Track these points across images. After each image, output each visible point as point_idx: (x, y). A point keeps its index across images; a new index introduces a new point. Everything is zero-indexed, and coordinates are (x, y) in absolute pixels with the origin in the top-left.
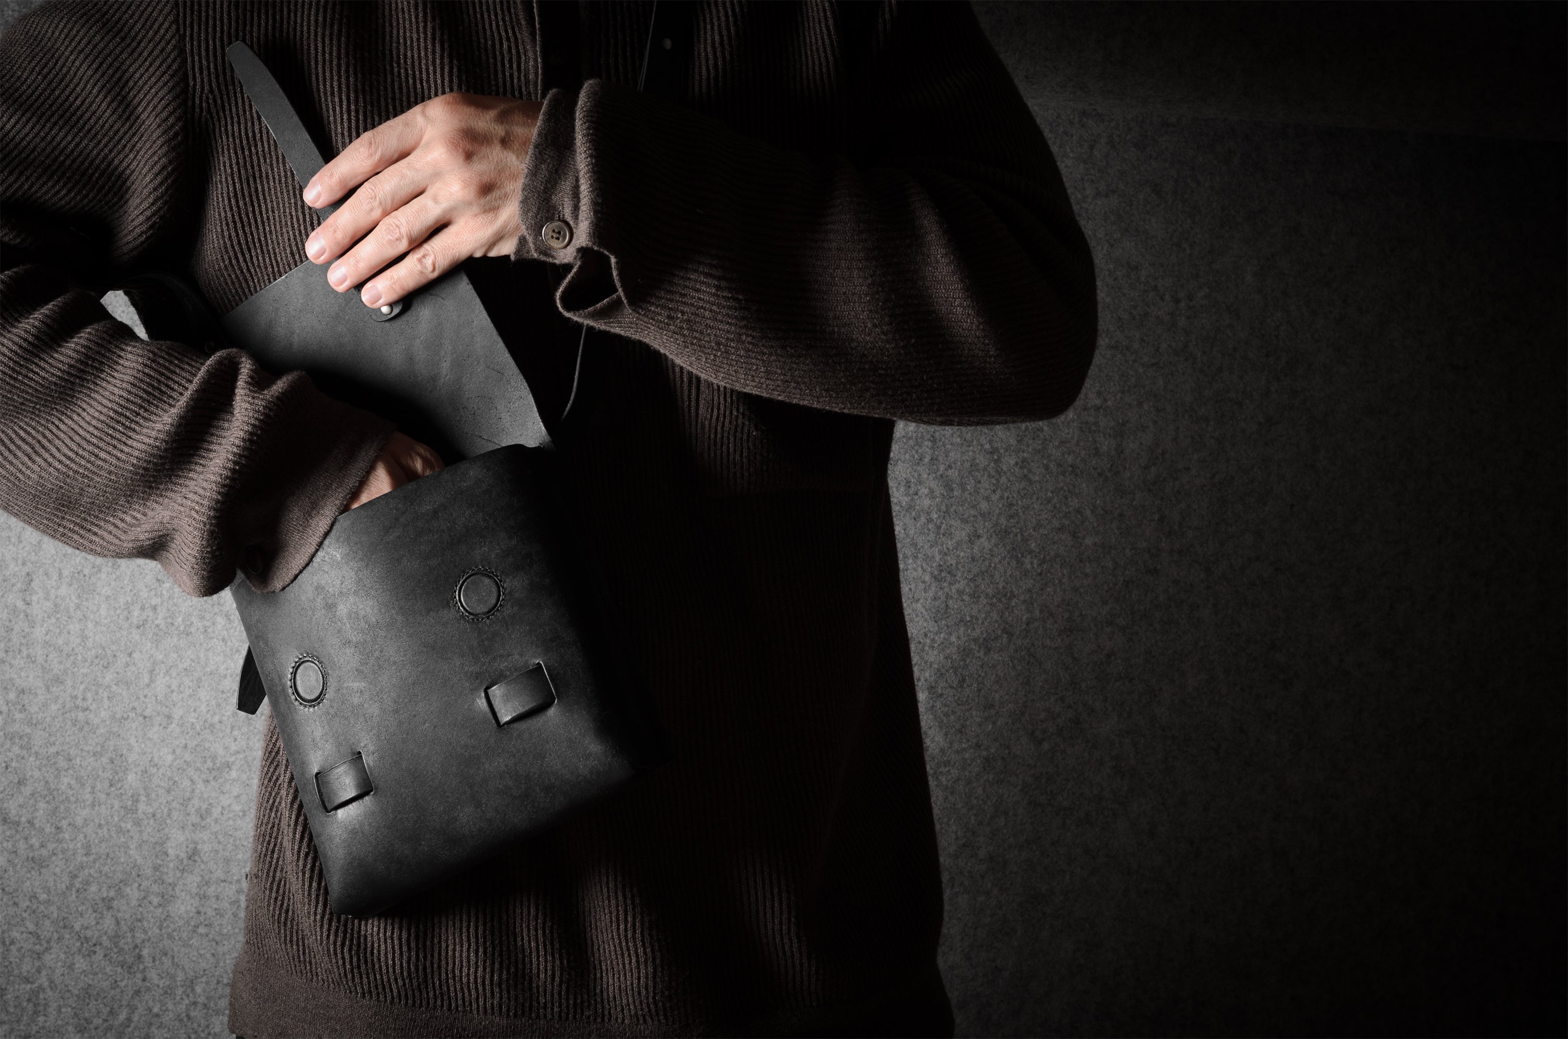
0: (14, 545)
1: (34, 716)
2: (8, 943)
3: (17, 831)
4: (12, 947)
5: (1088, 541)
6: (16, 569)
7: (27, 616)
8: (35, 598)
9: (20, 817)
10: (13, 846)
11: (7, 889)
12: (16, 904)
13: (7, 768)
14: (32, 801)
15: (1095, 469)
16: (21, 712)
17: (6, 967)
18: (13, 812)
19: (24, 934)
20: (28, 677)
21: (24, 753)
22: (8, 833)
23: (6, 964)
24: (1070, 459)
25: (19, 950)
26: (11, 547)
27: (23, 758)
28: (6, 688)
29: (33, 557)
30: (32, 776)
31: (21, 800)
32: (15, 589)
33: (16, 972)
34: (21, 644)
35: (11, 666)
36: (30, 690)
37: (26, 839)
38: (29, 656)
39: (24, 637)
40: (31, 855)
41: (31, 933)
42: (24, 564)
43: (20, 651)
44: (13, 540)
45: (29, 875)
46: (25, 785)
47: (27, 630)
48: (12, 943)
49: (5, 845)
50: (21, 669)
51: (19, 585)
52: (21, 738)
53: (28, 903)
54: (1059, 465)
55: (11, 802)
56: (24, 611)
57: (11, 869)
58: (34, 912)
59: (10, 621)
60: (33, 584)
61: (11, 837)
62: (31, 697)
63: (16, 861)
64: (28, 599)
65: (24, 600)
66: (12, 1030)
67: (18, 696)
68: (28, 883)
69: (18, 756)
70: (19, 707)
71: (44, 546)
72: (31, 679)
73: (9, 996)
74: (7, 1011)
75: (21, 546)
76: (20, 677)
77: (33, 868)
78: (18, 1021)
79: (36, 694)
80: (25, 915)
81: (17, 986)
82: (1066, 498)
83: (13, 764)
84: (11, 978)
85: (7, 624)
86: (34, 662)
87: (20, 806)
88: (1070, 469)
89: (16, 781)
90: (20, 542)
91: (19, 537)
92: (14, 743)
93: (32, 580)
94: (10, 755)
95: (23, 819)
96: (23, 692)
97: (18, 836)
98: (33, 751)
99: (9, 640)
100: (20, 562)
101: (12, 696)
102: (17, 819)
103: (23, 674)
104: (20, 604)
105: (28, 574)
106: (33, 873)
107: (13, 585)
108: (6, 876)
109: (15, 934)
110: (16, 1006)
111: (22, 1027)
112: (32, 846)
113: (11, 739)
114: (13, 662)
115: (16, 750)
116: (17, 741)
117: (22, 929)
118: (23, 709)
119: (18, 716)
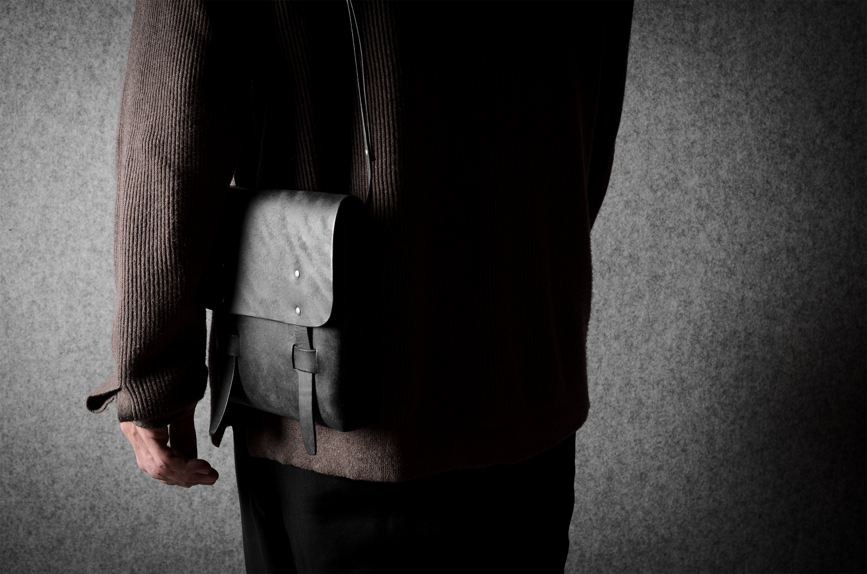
0: (93, 101)
1: (108, 193)
2: (98, 317)
3: (101, 256)
4: (101, 319)
5: (680, 80)
6: (96, 114)
7: (102, 139)
8: (106, 129)
9: (103, 248)
10: (100, 264)
11: (97, 288)
12: (102, 296)
13: (94, 222)
14: (109, 240)
15: (683, 40)
16: (101, 191)
17: (98, 330)
18: (99, 246)
19: (107, 312)
20: (104, 172)
21: (104, 213)
22: (96, 257)
23: (98, 328)
24: (669, 35)
25: (105, 320)
26: (92, 102)
27: (103, 216)
28: (92, 179)
29: (104, 107)
30: (108, 226)
31: (103, 239)
32: (95, 125)
33: (104, 332)
34: (100, 155)
35: (95, 166)
36: (105, 179)
37: (106, 260)
38: (104, 161)
39: (101, 151)
40: (109, 269)
41: (111, 311)
42: (99, 111)
43: (99, 158)
44: (93, 98)
45: (108, 280)
46: (105, 231)
47: (102, 147)
48: (101, 317)
49: (95, 264)
50: (100, 168)
51: (97, 123)
52: (101, 205)
53: (108, 295)
54: (663, 39)
55: (97, 241)
56: (101, 137)
57: (99, 276)
58: (112, 299)
59: (93, 142)
60: (105, 122)
61: (98, 259)
62: (106, 183)
63: (101, 272)
64: (102, 130)
65: (100, 131)
66: (103, 364)
67: (99, 183)
68: (108, 284)
69: (100, 215)
70: (100, 189)
71: (110, 101)
72: (106, 173)
73: (100, 346)
74: (100, 354)
75: (97, 101)
76: (100, 173)
77: (111, 276)
78: (106, 359)
79: (109, 181)
80: (107, 301)
81: (104, 340)
82: (667, 57)
83: (98, 220)
84: (101, 336)
85: (92, 144)
86: (107, 164)
87: (103, 242)
88: (669, 41)
89: (100, 229)
90: (97, 99)
91: (96, 97)
92: (98, 209)
93: (104, 120)
94: (96, 215)
95: (104, 249)
96: (102, 180)
97: (102, 259)
98: (108, 212)
99: (93, 153)
100: (97, 110)
101: (96, 183)
102: (101, 249)
103: (101, 171)
104: (98, 133)
105: (102, 117)
106: (111, 278)
107: (94, 123)
108: (96, 280)
109: (102, 312)
110: (104, 351)
111: (108, 362)
112: (109, 264)
113: (96, 206)
114: (96, 164)
115: (99, 212)
116: (99, 207)
117: (106, 309)
118: (102, 190)
119: (100, 194)
